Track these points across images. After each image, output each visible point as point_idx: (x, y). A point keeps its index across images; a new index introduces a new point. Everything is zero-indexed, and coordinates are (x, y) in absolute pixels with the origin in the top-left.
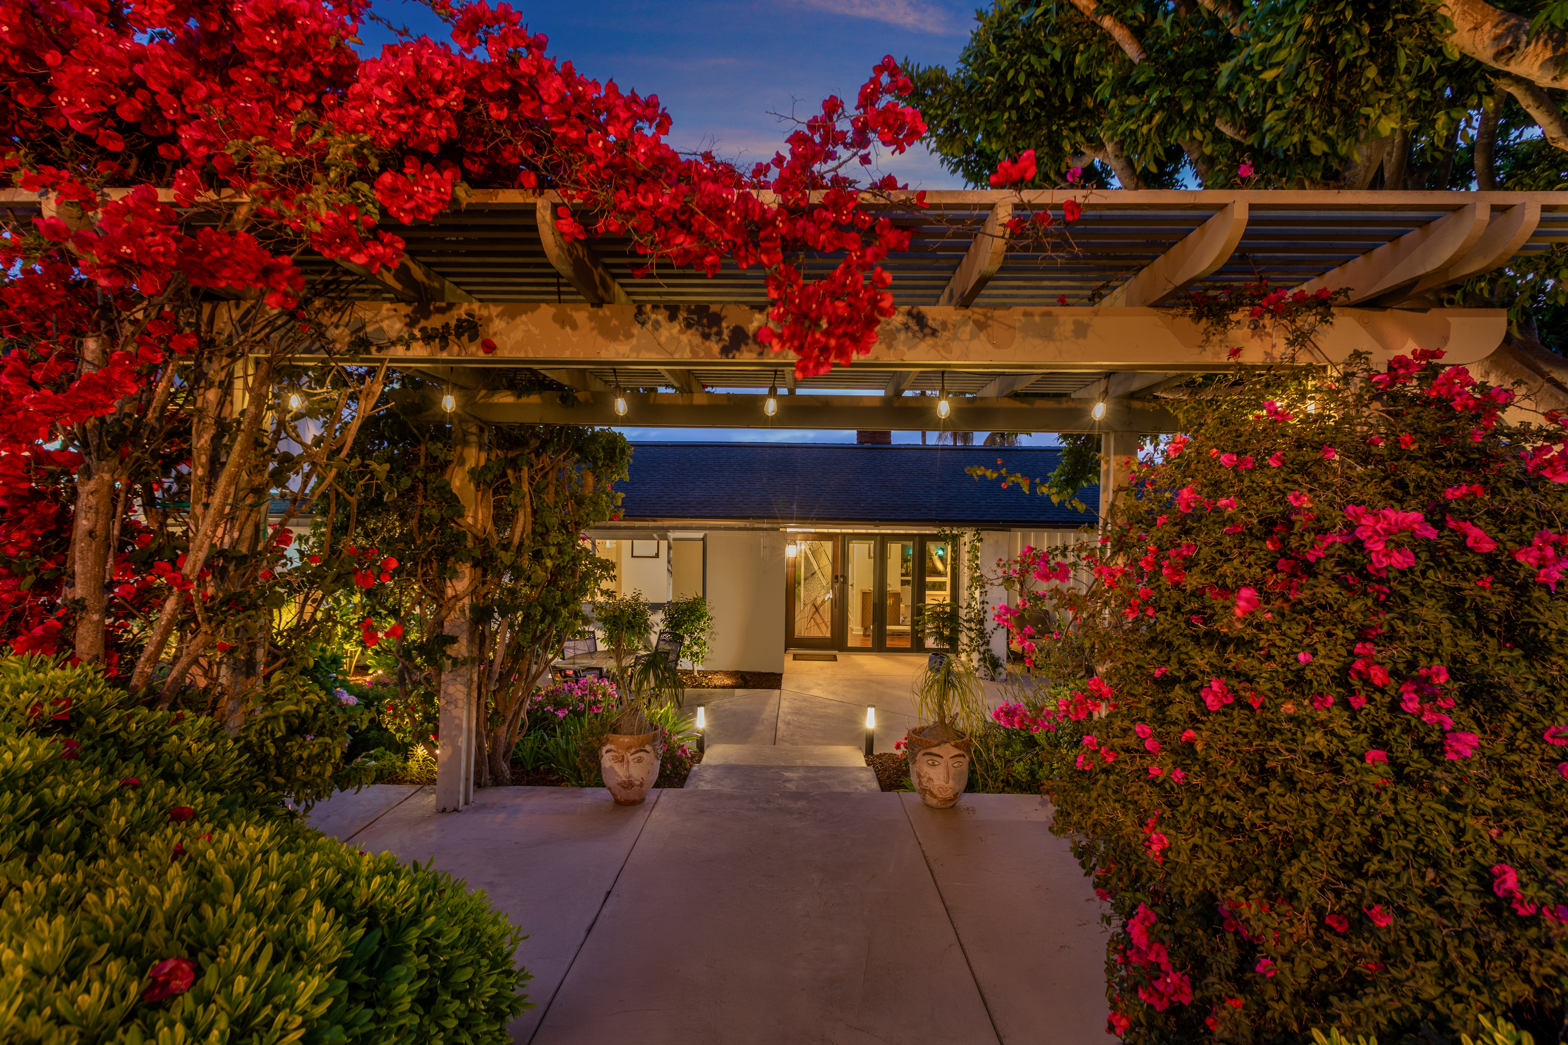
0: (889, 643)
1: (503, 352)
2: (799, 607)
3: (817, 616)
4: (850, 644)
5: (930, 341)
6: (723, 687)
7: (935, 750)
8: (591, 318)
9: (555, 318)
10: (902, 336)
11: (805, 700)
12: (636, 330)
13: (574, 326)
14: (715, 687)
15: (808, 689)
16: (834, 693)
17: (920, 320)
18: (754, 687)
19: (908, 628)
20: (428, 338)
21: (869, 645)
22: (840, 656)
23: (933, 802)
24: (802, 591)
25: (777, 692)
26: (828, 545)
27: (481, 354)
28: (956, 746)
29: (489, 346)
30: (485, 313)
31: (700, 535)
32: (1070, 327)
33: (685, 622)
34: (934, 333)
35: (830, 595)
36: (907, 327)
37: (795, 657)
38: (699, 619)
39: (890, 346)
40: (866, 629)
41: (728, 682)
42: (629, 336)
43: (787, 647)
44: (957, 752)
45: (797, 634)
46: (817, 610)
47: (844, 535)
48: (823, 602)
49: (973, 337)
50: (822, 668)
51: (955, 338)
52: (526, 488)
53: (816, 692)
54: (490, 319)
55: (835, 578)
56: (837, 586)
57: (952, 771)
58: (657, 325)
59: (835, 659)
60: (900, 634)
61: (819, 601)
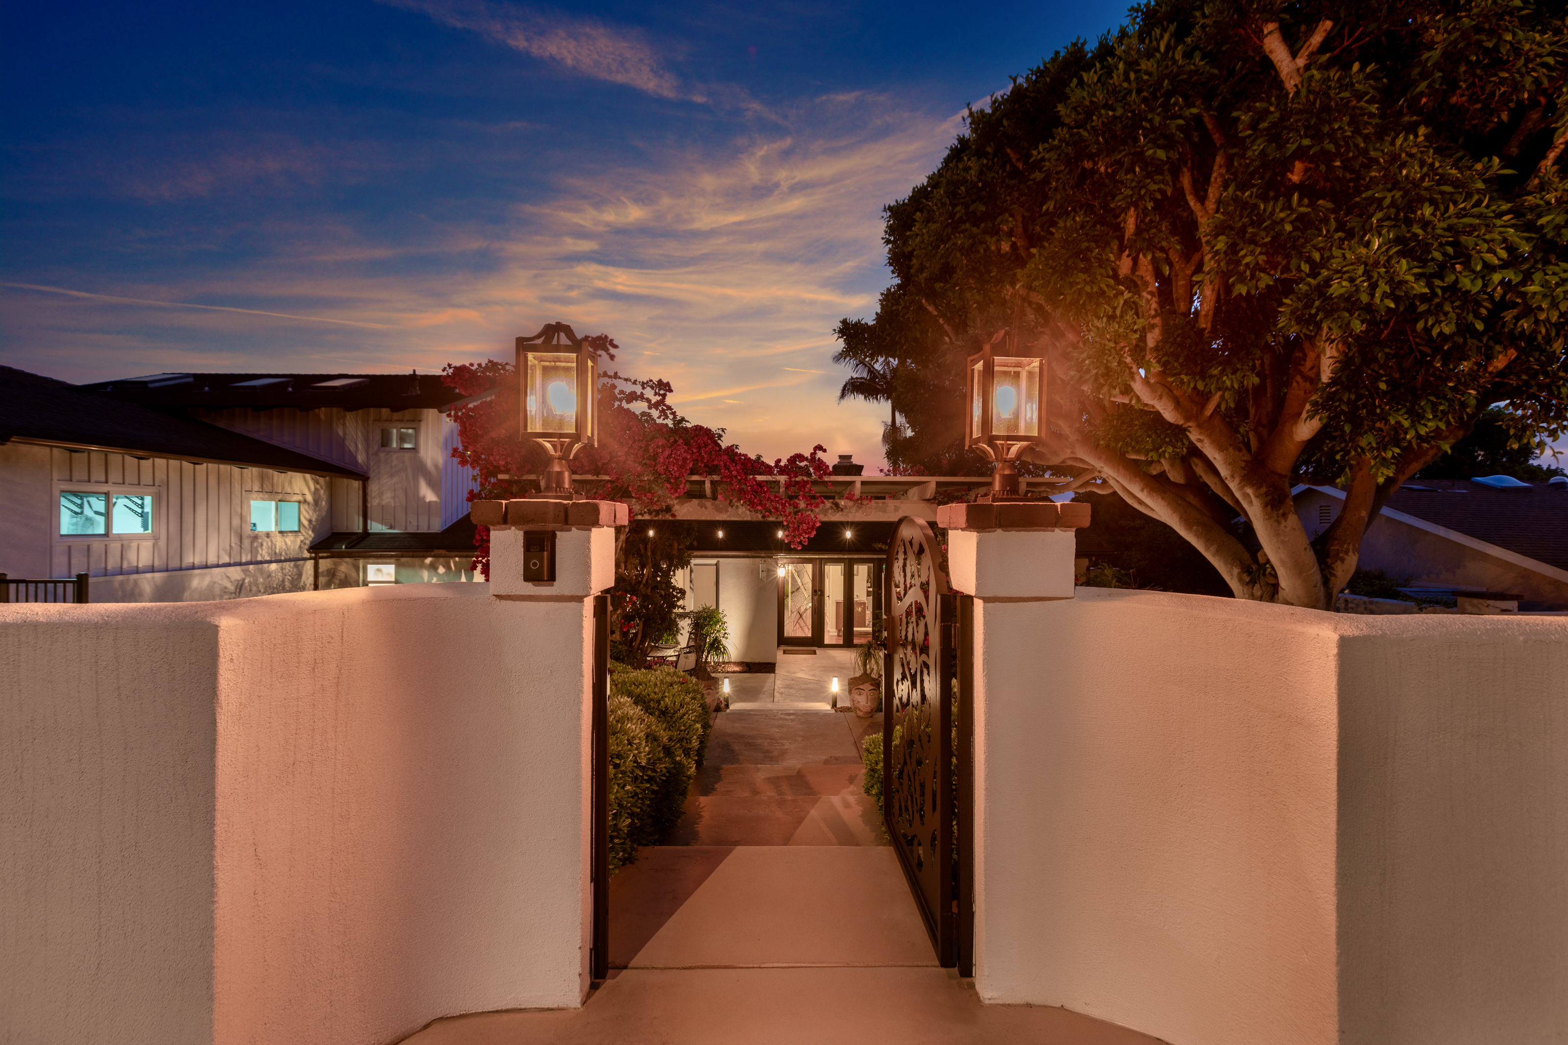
0: (856, 641)
1: (679, 518)
2: (787, 614)
3: (801, 621)
4: (827, 642)
5: (840, 513)
6: (734, 672)
7: (861, 687)
8: (712, 504)
9: (699, 505)
10: (830, 511)
11: (793, 680)
12: (730, 509)
13: (706, 508)
14: (728, 672)
15: (795, 673)
16: (813, 675)
17: (837, 505)
18: (756, 672)
19: (870, 629)
20: (650, 513)
21: (841, 642)
22: (819, 651)
23: (860, 714)
24: (789, 602)
25: (773, 675)
26: (809, 567)
27: (670, 518)
28: (872, 685)
29: (674, 515)
30: (672, 502)
31: (714, 561)
32: (892, 508)
33: (706, 625)
34: (842, 510)
35: (810, 605)
36: (832, 508)
37: (785, 652)
38: (716, 623)
39: (825, 515)
40: (839, 631)
41: (737, 669)
42: (727, 511)
43: (779, 645)
44: (872, 688)
45: (786, 635)
46: (801, 616)
47: (822, 559)
48: (806, 610)
49: (857, 511)
50: (805, 659)
51: (850, 512)
52: (649, 554)
53: (800, 675)
54: (674, 505)
55: (814, 592)
56: (816, 598)
57: (870, 697)
58: (737, 507)
59: (815, 653)
60: (866, 634)
61: (802, 609)
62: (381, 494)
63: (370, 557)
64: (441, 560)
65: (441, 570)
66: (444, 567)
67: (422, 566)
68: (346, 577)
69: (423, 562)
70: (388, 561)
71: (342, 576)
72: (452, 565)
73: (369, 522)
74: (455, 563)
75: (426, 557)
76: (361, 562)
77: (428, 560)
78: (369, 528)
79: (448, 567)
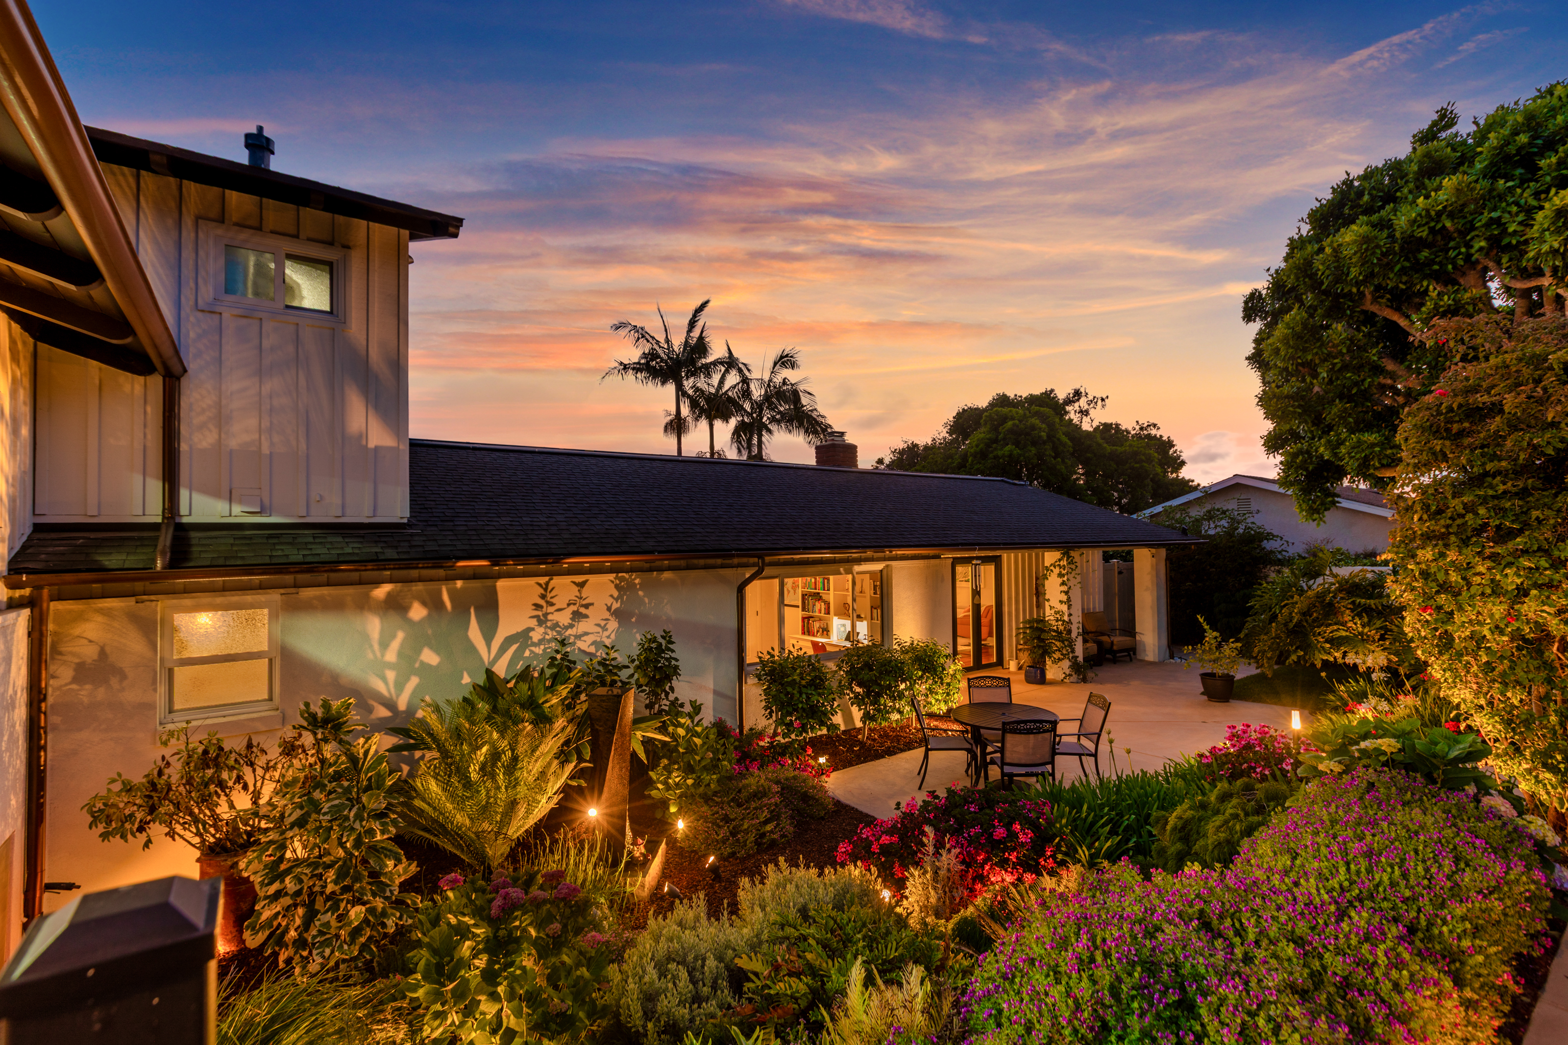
62: (221, 419)
63: (187, 591)
64: (419, 587)
65: (418, 612)
66: (424, 604)
67: (364, 605)
68: (103, 653)
69: (367, 596)
70: (249, 598)
71: (90, 653)
72: (446, 597)
73: (184, 494)
74: (452, 594)
75: (378, 583)
76: (160, 605)
77: (381, 592)
78: (184, 509)
79: (434, 604)
